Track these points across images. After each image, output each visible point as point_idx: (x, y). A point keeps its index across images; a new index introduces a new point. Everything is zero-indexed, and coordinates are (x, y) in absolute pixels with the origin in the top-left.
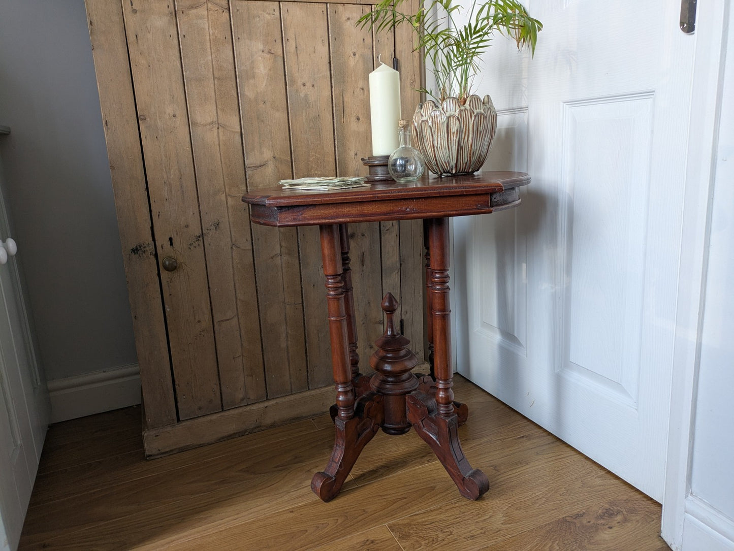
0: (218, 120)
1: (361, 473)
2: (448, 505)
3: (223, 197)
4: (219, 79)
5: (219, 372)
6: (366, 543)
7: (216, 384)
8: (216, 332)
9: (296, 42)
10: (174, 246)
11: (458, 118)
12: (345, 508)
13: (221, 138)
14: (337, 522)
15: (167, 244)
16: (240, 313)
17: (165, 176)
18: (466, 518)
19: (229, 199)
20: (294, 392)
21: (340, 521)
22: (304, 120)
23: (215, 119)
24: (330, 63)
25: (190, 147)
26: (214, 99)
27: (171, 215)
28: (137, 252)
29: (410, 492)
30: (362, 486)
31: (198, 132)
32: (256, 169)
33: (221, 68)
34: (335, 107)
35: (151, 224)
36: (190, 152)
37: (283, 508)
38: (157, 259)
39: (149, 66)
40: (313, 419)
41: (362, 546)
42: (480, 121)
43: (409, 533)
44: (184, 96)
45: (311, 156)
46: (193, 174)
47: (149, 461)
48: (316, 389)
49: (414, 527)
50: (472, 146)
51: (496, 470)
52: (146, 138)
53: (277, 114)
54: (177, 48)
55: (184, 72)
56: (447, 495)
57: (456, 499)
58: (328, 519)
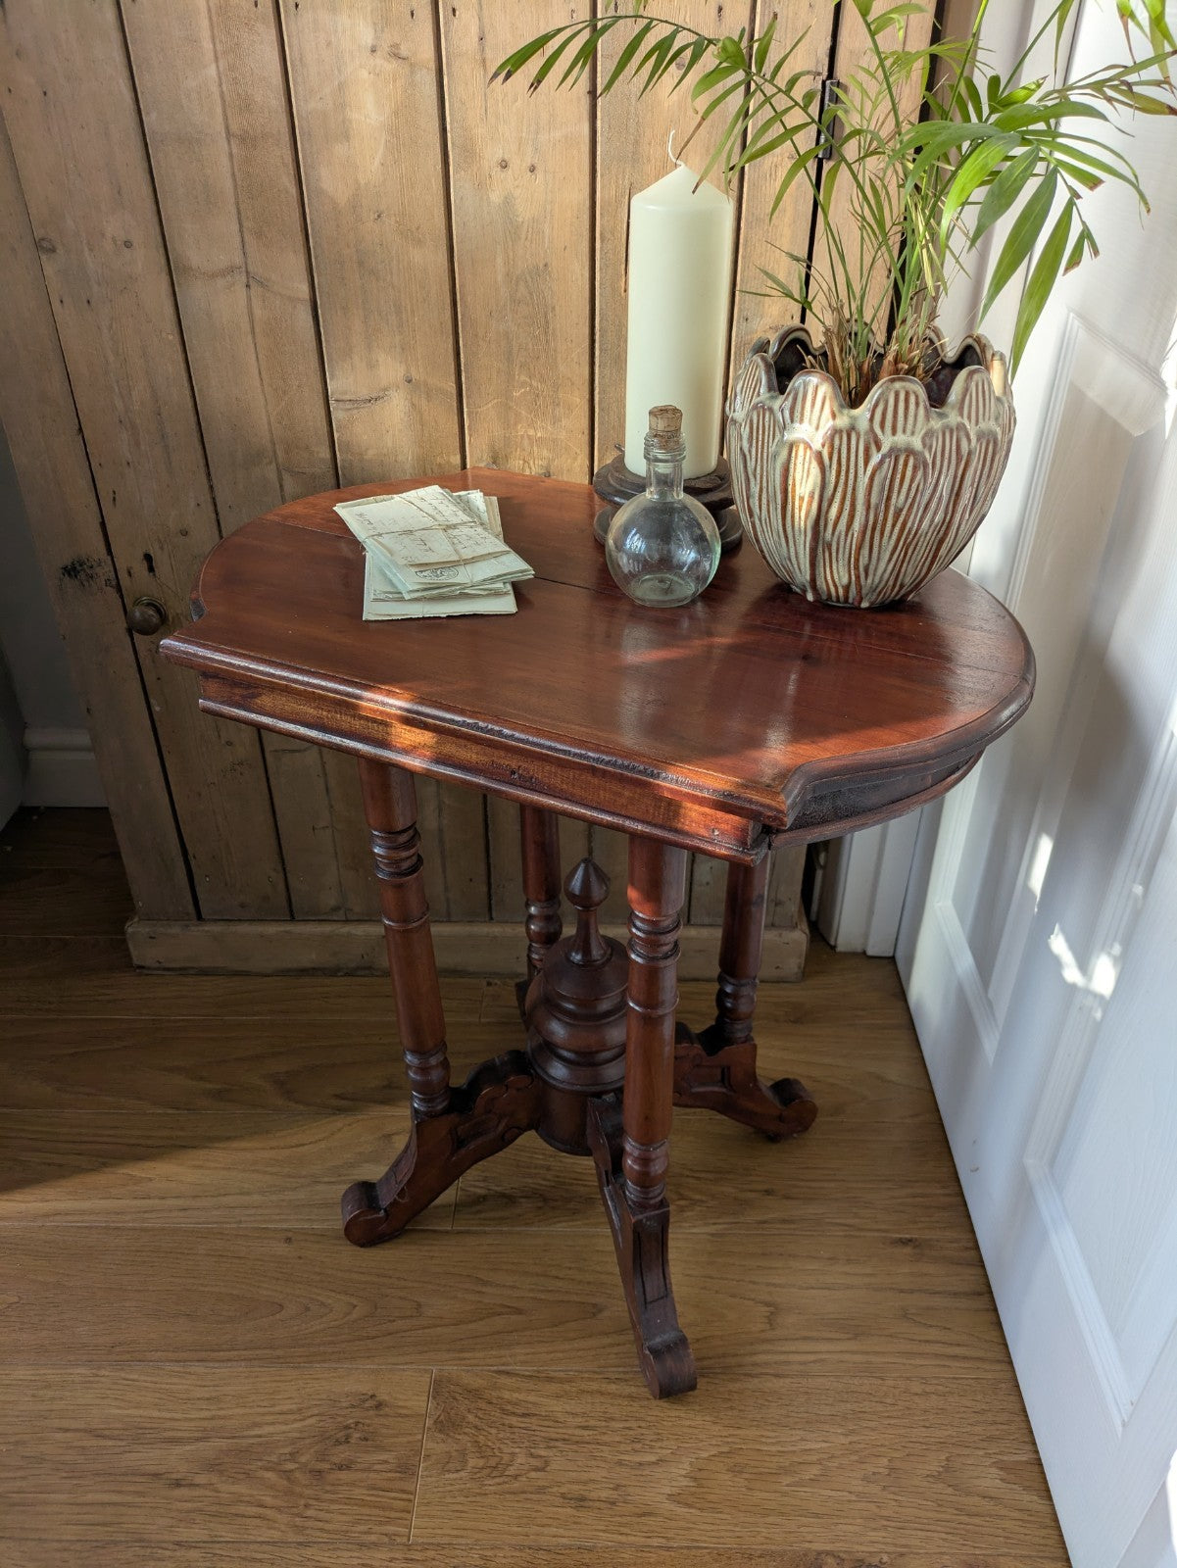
0: (246, 263)
1: (482, 1191)
2: (592, 1380)
3: (271, 473)
4: (243, 140)
5: (281, 848)
6: (364, 1401)
7: (275, 870)
8: (270, 771)
9: (481, 20)
10: (157, 575)
11: (819, 452)
12: (388, 1281)
13: (258, 312)
14: (349, 1314)
15: (141, 568)
17: (120, 406)
18: (605, 1438)
19: (286, 477)
20: (454, 919)
21: (355, 1314)
22: (500, 278)
23: (238, 260)
25: (176, 330)
26: (233, 200)
27: (143, 500)
28: (76, 576)
29: (543, 1297)
30: (459, 1233)
31: (195, 295)
32: (357, 408)
33: (246, 105)
34: (602, 241)
35: (99, 516)
36: (179, 348)
37: (280, 1221)
38: (122, 597)
39: (45, 93)
40: (489, 984)
41: (353, 1406)
42: (899, 476)
43: (464, 1418)
44: (150, 189)
45: (516, 384)
46: (190, 404)
47: (140, 975)
48: (507, 922)
49: (483, 1405)
50: (859, 548)
51: (771, 1320)
52: (62, 302)
53: (417, 256)
54: (116, 36)
55: (143, 113)
56: (612, 1345)
57: (621, 1369)
58: (338, 1296)
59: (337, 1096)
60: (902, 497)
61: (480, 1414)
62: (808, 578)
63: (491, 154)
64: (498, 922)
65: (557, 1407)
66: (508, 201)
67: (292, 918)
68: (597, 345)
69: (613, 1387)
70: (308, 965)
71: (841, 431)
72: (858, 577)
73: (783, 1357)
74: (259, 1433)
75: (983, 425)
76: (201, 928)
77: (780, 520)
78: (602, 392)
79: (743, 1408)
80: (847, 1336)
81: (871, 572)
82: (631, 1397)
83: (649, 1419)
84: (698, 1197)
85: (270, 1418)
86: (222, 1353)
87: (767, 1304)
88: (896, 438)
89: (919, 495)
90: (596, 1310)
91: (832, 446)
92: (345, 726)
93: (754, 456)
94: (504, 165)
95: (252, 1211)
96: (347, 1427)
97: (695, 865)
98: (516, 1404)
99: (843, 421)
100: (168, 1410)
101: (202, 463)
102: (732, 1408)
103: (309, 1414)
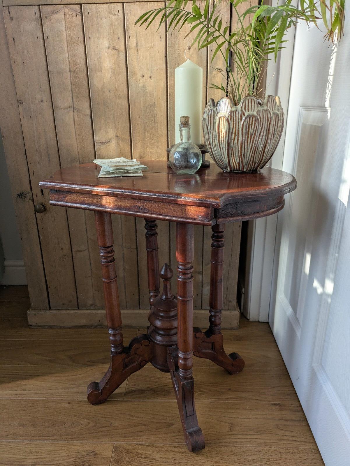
0: (73, 105)
1: (134, 389)
2: (169, 447)
4: (74, 72)
5: (76, 284)
6: (90, 453)
7: (74, 291)
8: (74, 258)
9: (136, 39)
10: (44, 196)
11: (228, 119)
12: (101, 415)
13: (76, 119)
14: (87, 425)
15: (39, 194)
16: (90, 248)
17: (37, 146)
20: (128, 308)
21: (89, 426)
22: (142, 107)
23: (71, 104)
24: (166, 57)
25: (54, 124)
26: (70, 88)
27: (42, 173)
28: (21, 197)
29: (153, 421)
30: (126, 401)
31: (59, 113)
32: (102, 145)
33: (75, 64)
34: (170, 96)
35: (29, 179)
36: (54, 129)
37: (67, 397)
38: (34, 203)
39: (24, 63)
40: (139, 330)
41: (86, 455)
42: (251, 124)
43: (124, 459)
44: (49, 86)
45: (146, 136)
46: (56, 145)
47: (30, 328)
48: (144, 309)
49: (131, 455)
50: (241, 148)
51: (231, 429)
52: (23, 117)
53: (119, 101)
54: (43, 47)
55: (48, 67)
56: (176, 436)
57: (179, 444)
58: (84, 420)
59: (89, 361)
60: (252, 130)
61: (130, 457)
62: (227, 161)
63: (139, 74)
64: (142, 309)
65: (157, 456)
66: (144, 86)
67: (78, 309)
68: (169, 125)
69: (176, 449)
70: (83, 324)
71: (233, 112)
72: (242, 159)
73: (235, 440)
74: (53, 463)
75: (274, 111)
76: (50, 312)
77: (218, 143)
78: (171, 138)
79: (221, 456)
80: (258, 433)
81: (245, 156)
82: (183, 453)
83: (188, 459)
84: (206, 391)
85: (58, 458)
86: (43, 438)
87: (229, 423)
88: (249, 112)
89: (257, 130)
90: (171, 425)
91: (231, 116)
92: (91, 202)
93: (210, 126)
94: (143, 76)
95: (59, 394)
96: (84, 461)
97: (203, 289)
98: (142, 454)
99: (234, 109)
100: (23, 456)
101: (58, 161)
102: (217, 457)
103: (71, 457)
